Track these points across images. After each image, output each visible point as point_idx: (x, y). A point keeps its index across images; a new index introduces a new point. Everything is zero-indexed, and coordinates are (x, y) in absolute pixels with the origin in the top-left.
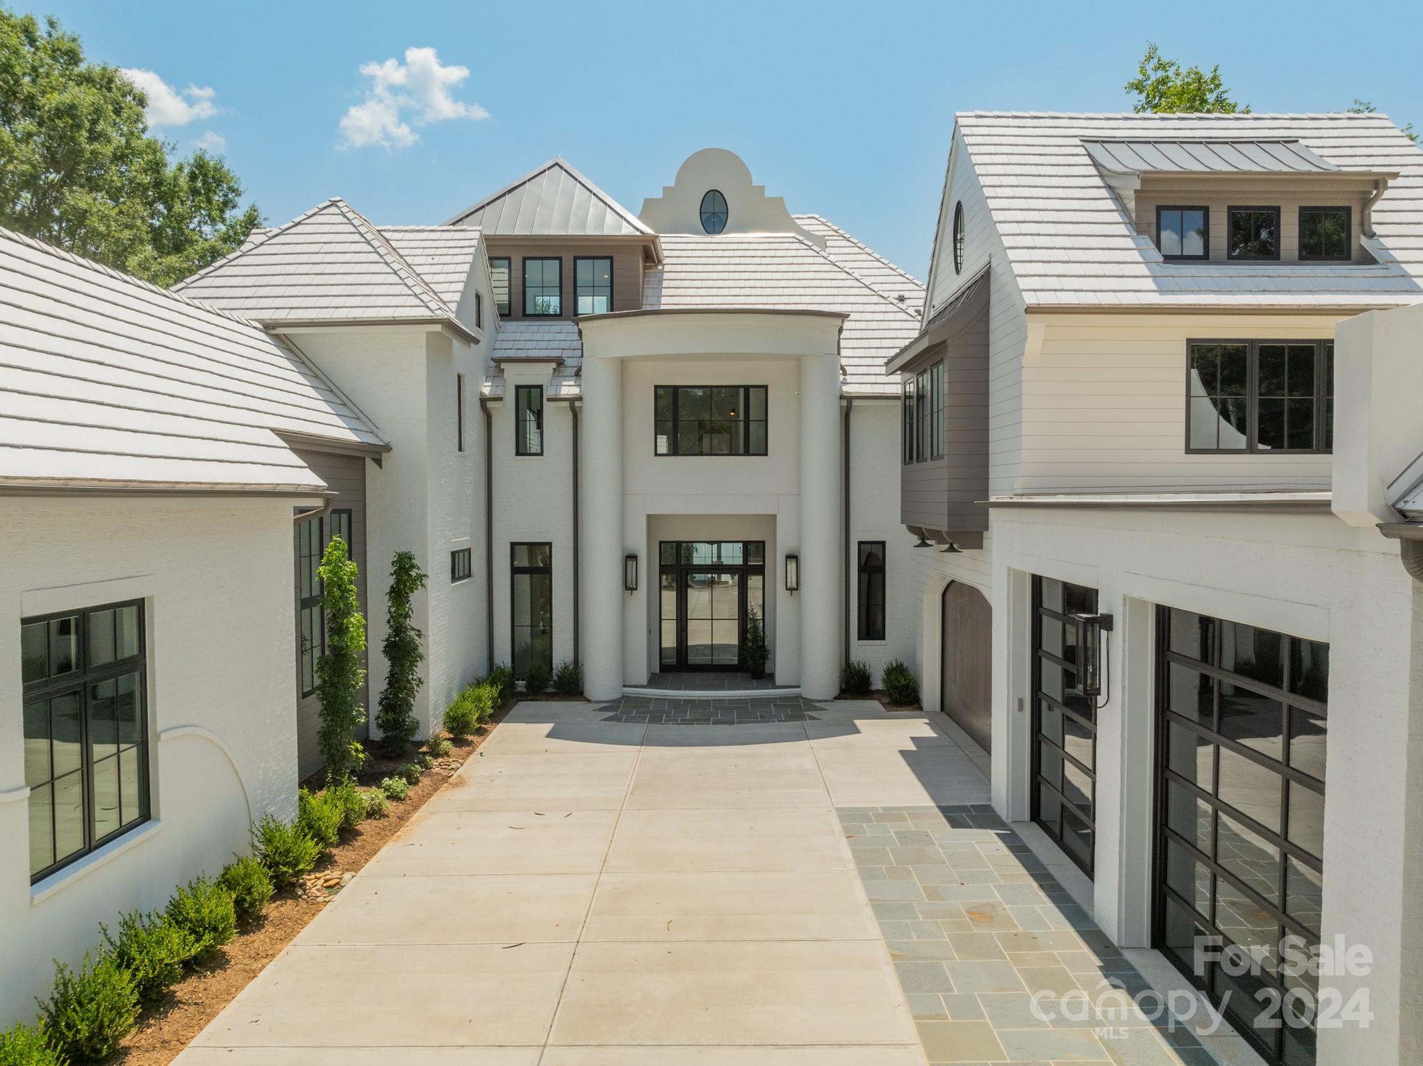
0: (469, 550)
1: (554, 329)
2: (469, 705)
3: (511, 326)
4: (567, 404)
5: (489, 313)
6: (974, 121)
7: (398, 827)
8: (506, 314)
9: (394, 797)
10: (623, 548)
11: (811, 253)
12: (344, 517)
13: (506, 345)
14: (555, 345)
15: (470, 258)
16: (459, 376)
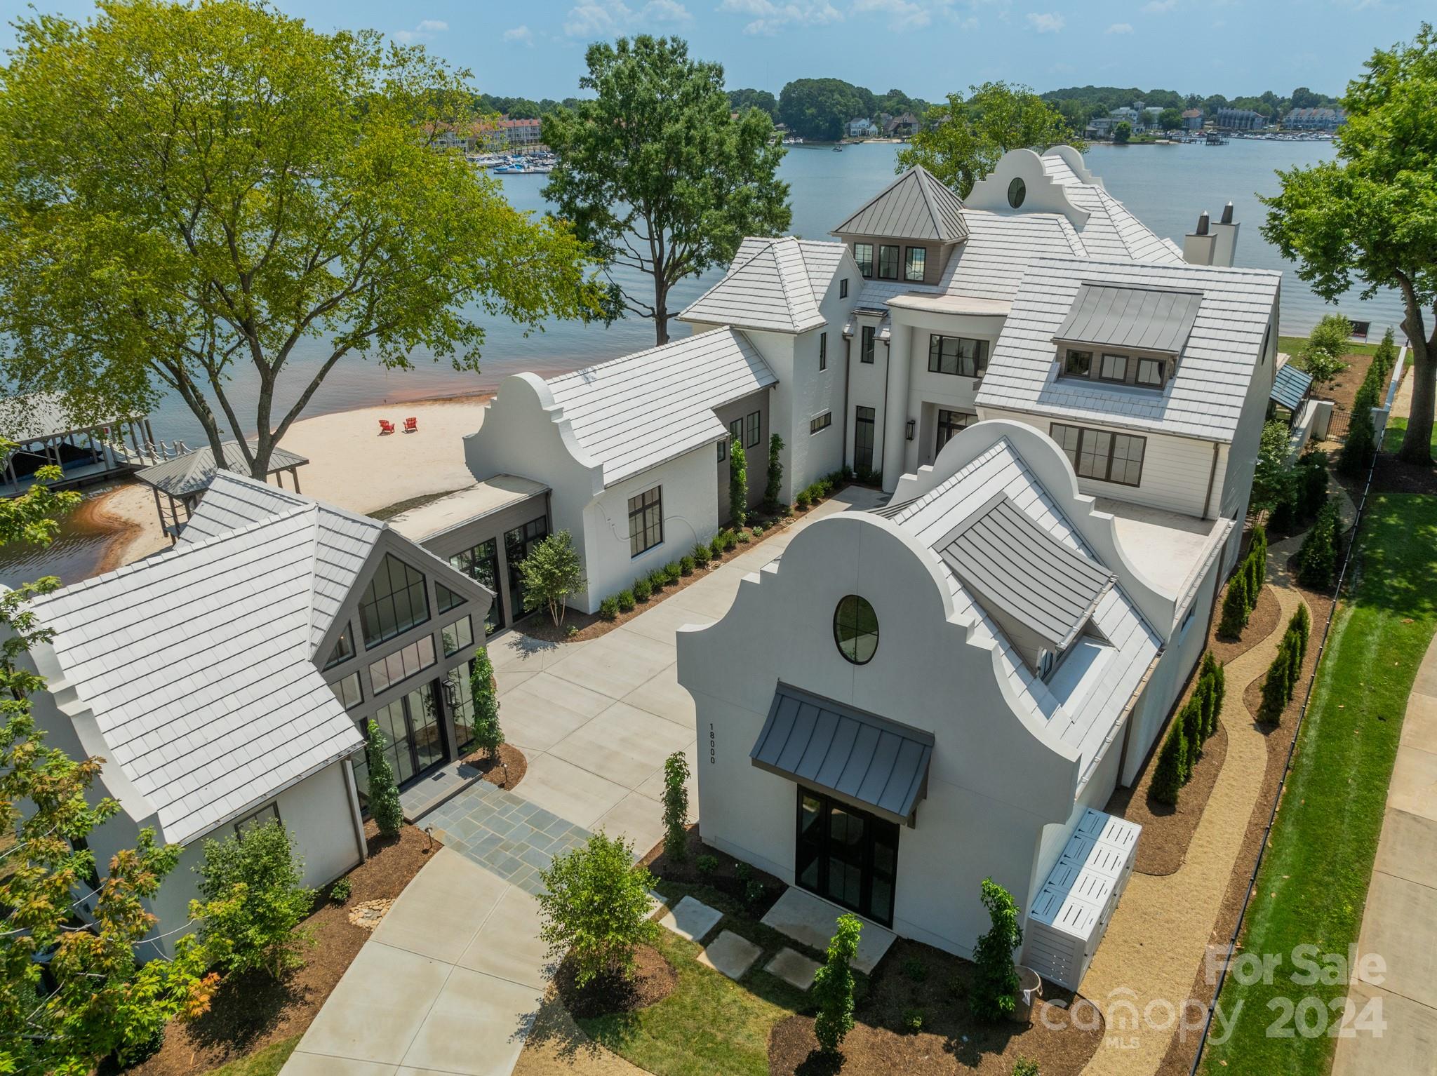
0: (834, 411)
2: (808, 493)
3: (871, 283)
4: (884, 341)
7: (751, 548)
10: (907, 419)
14: (886, 300)
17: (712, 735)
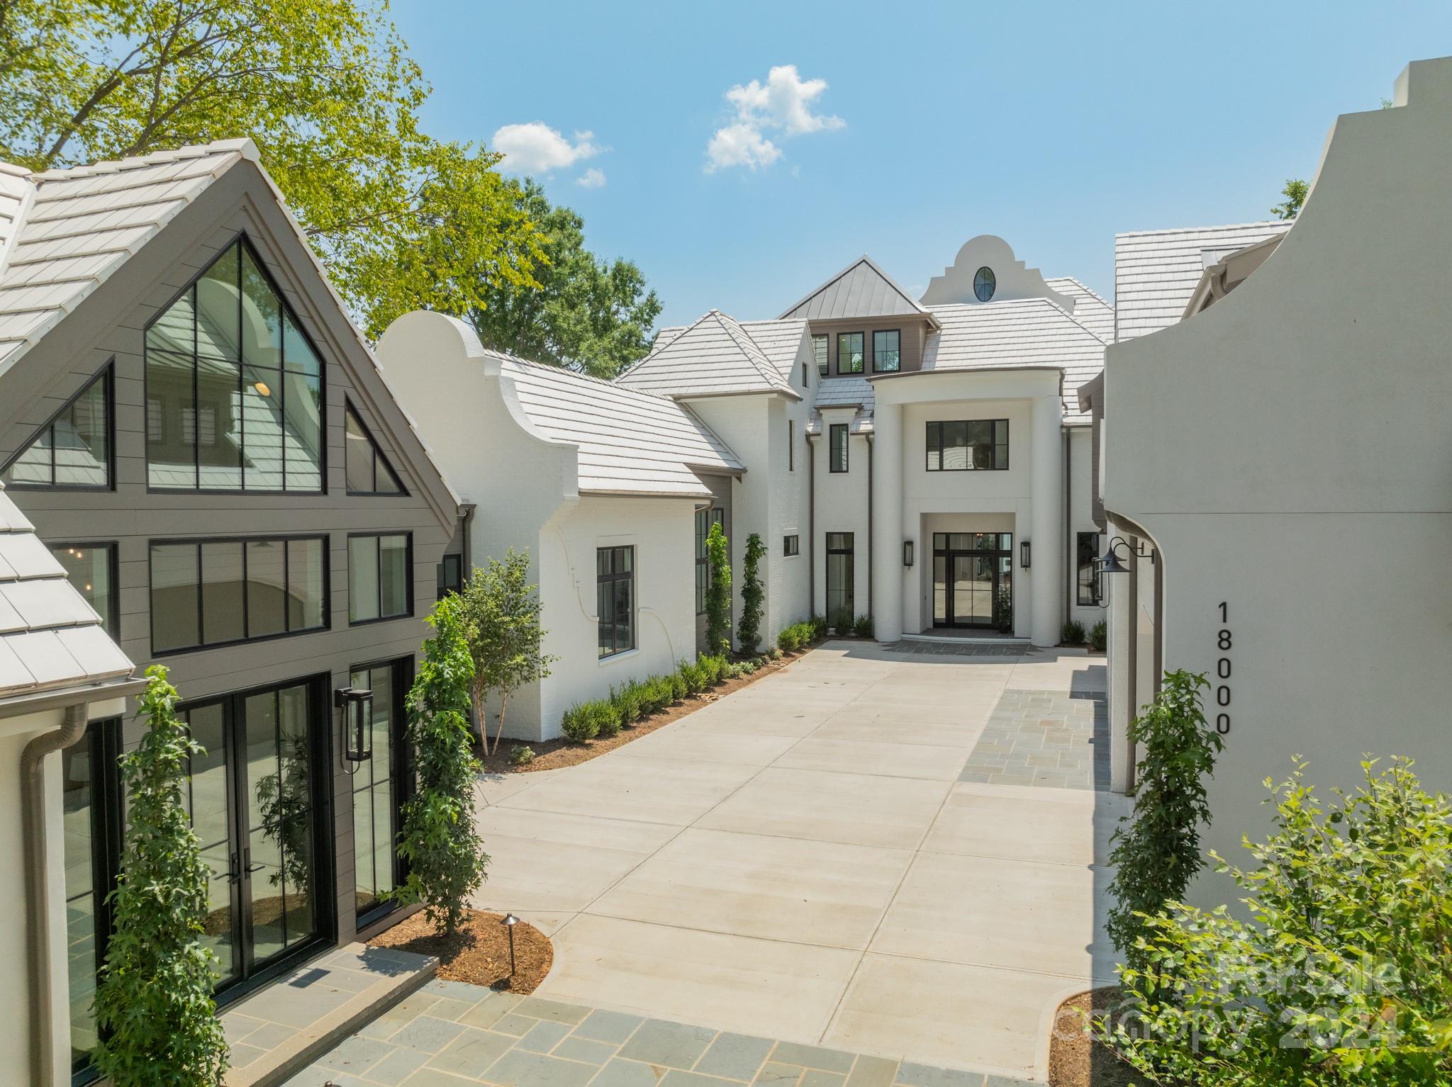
0: (797, 536)
1: (859, 383)
2: (793, 633)
3: (829, 382)
4: (864, 437)
5: (813, 374)
6: (1127, 241)
7: (747, 684)
8: (825, 373)
9: (746, 672)
10: (903, 536)
11: (1057, 313)
12: (719, 512)
13: (825, 396)
14: (859, 394)
15: (798, 342)
16: (791, 422)
17: (1225, 639)
